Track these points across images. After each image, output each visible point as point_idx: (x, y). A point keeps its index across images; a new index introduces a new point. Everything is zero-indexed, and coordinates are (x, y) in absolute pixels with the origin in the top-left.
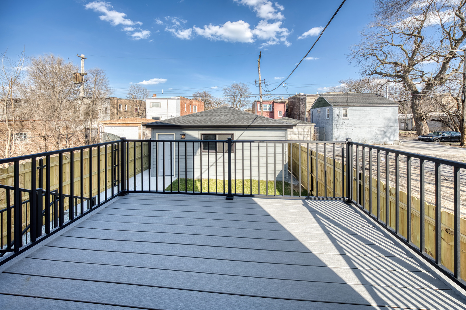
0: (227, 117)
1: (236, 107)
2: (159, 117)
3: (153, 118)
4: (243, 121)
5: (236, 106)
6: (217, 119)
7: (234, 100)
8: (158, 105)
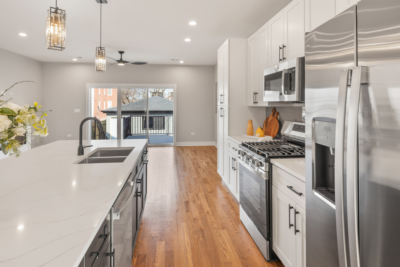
0: (160, 105)
4: (170, 108)
6: (153, 106)
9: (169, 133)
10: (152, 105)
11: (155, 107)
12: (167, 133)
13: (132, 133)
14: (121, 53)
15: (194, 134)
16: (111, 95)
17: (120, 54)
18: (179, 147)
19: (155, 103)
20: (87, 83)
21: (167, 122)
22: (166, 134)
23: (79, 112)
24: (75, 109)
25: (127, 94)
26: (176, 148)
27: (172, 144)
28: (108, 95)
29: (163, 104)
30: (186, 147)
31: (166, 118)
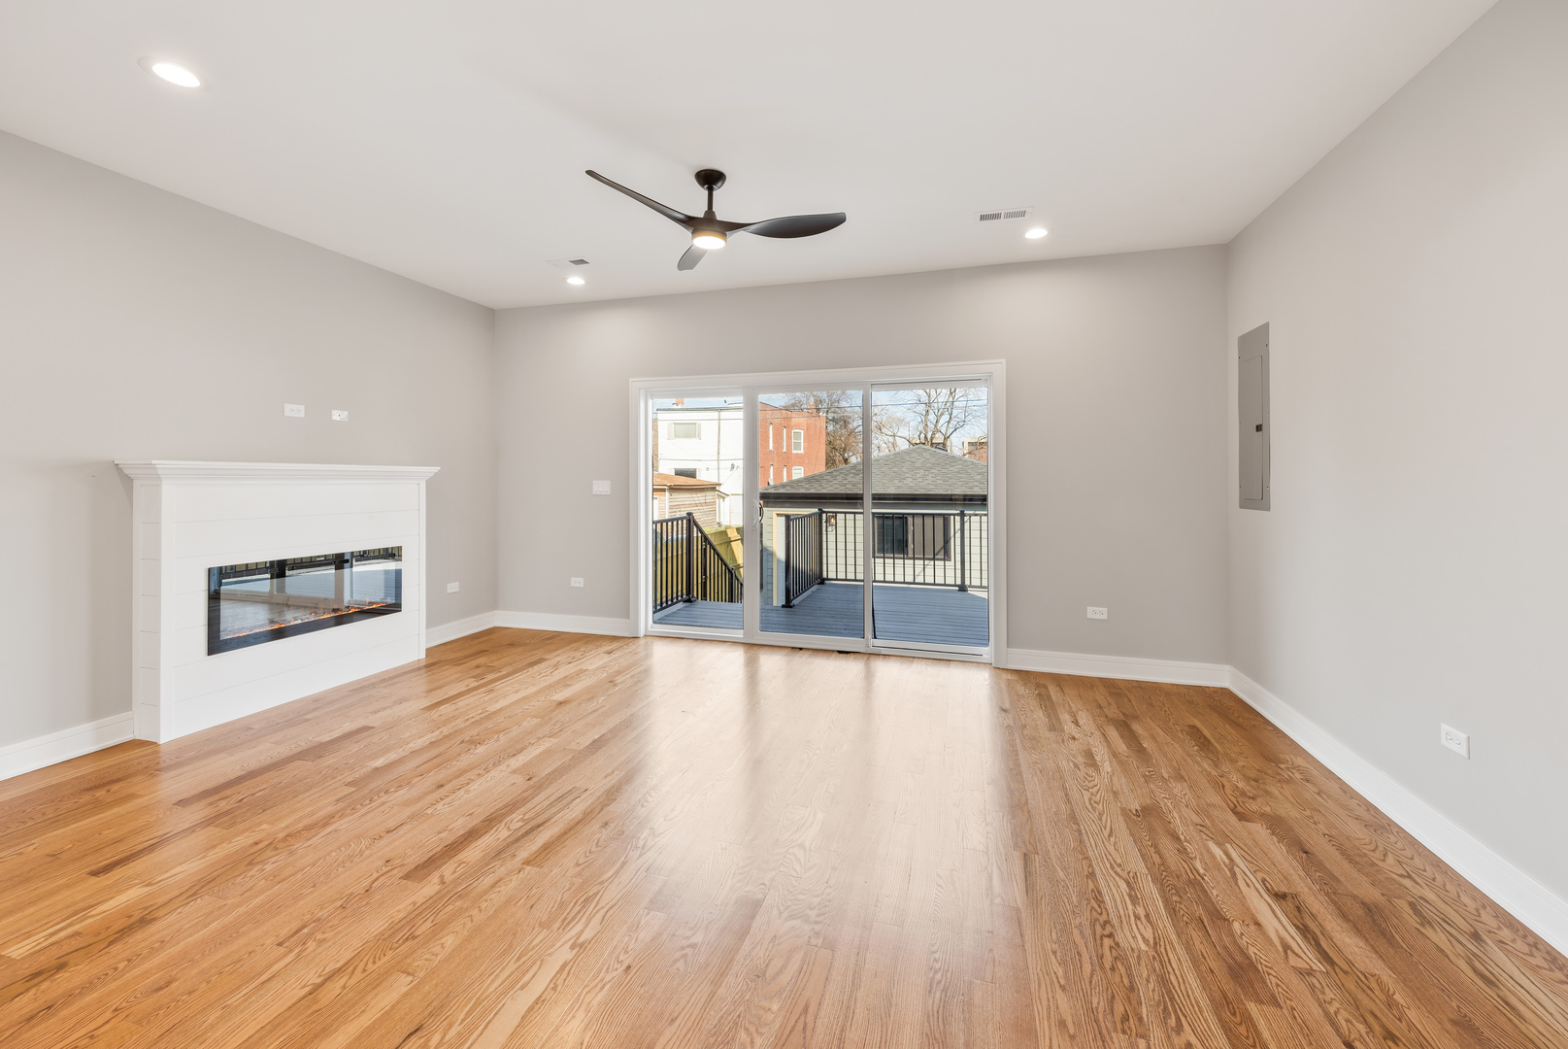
1: (936, 431)
2: (695, 470)
3: (679, 473)
4: (971, 484)
5: (936, 426)
7: (929, 404)
8: (690, 431)
9: (967, 583)
10: (907, 475)
11: (916, 482)
12: (959, 582)
13: (825, 575)
14: (710, 179)
15: (1105, 617)
16: (802, 451)
17: (702, 185)
18: (1023, 675)
19: (919, 468)
20: (631, 380)
21: (958, 535)
22: (955, 585)
23: (609, 493)
24: (594, 482)
25: (844, 450)
26: (1009, 682)
27: (986, 652)
28: (794, 452)
29: (944, 471)
30: (1058, 679)
31: (955, 523)
